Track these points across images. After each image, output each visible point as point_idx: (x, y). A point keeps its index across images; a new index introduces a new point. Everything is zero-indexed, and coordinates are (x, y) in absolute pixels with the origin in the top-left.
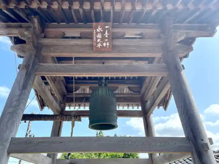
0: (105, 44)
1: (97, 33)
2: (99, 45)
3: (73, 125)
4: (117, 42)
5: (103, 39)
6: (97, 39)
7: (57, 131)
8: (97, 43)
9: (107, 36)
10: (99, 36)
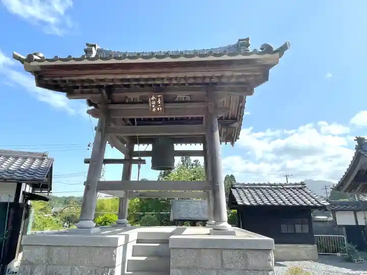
0: (158, 109)
1: (152, 101)
2: (154, 110)
3: (139, 167)
4: (168, 106)
5: (157, 105)
6: (152, 105)
7: (127, 173)
8: (152, 108)
9: (159, 103)
10: (154, 103)
